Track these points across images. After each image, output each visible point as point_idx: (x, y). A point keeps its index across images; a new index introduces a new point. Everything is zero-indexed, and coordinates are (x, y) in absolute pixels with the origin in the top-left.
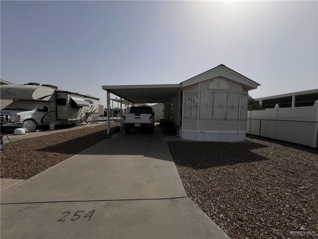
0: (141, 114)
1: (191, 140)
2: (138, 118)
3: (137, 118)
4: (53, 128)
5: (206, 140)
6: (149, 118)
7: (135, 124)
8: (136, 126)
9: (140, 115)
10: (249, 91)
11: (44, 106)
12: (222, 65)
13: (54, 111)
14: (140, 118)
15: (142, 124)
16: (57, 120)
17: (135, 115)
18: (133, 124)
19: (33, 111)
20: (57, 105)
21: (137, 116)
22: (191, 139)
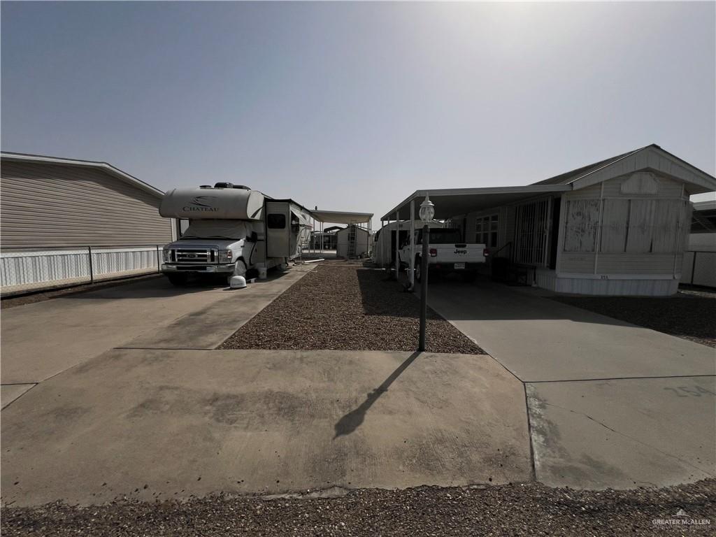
0: (467, 245)
1: (578, 294)
2: (462, 252)
3: (459, 252)
4: (265, 276)
5: (611, 293)
6: (482, 251)
7: (456, 264)
8: (455, 268)
9: (465, 246)
10: (691, 196)
11: (253, 230)
12: (654, 146)
13: (262, 240)
14: (465, 252)
15: (467, 264)
16: (268, 258)
17: (456, 246)
18: (452, 265)
19: (241, 242)
20: (268, 229)
21: (460, 249)
22: (580, 292)
